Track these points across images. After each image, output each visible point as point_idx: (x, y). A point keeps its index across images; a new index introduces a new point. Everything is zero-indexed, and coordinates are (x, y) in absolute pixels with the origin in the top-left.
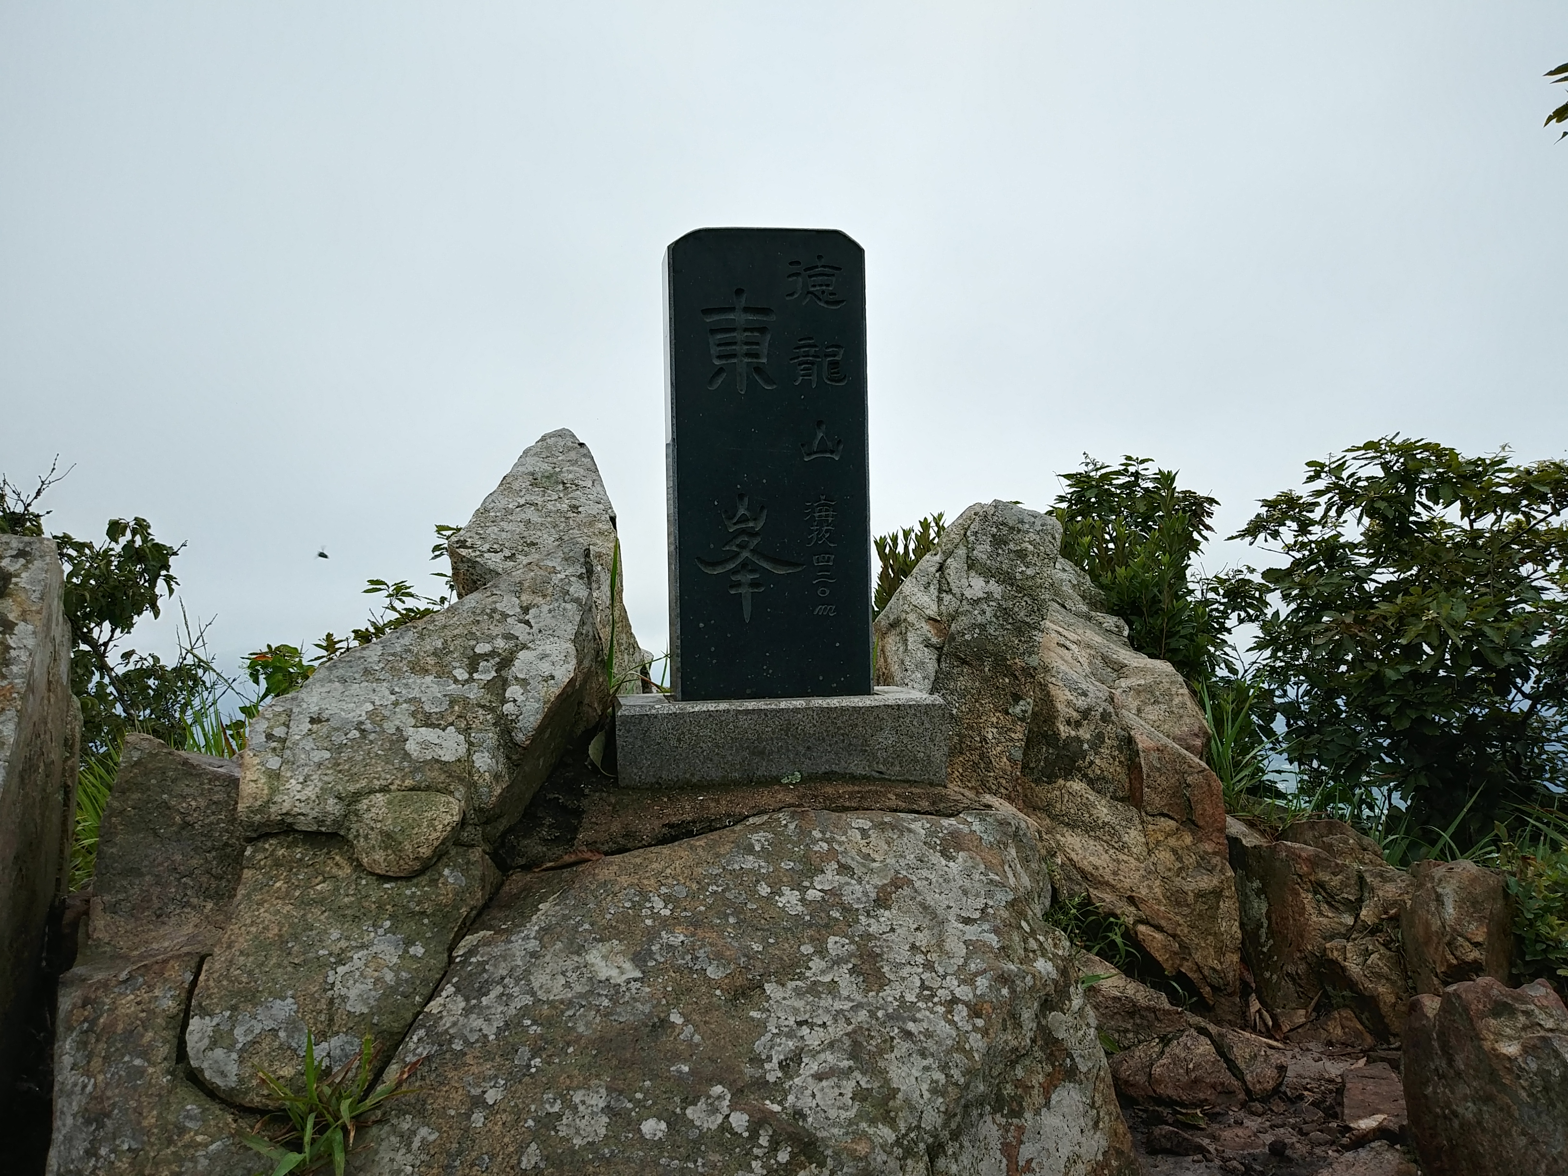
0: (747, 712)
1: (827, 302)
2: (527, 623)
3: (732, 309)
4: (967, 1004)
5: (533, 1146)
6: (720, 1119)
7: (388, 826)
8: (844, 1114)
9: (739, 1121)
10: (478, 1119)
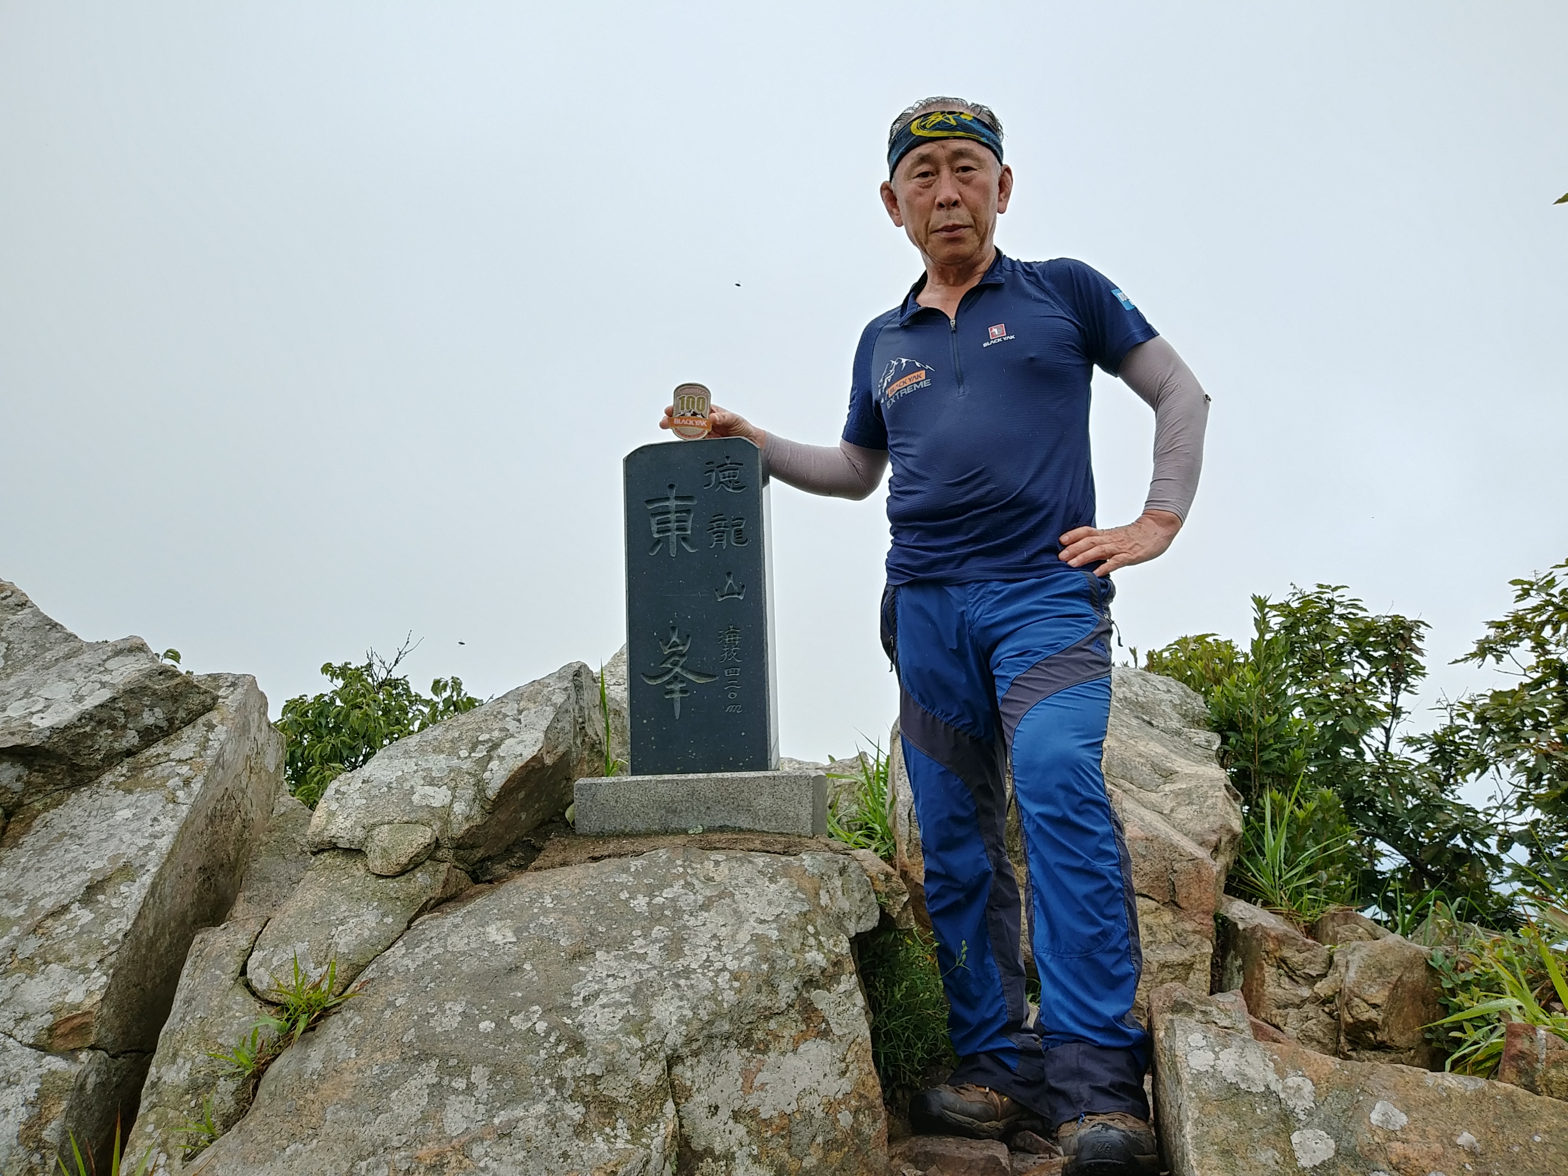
0: (664, 781)
1: (734, 489)
2: (519, 721)
3: (668, 499)
4: (731, 972)
5: (413, 1030)
6: (530, 1024)
7: (386, 844)
8: (610, 1028)
9: (541, 1027)
10: (388, 1013)
